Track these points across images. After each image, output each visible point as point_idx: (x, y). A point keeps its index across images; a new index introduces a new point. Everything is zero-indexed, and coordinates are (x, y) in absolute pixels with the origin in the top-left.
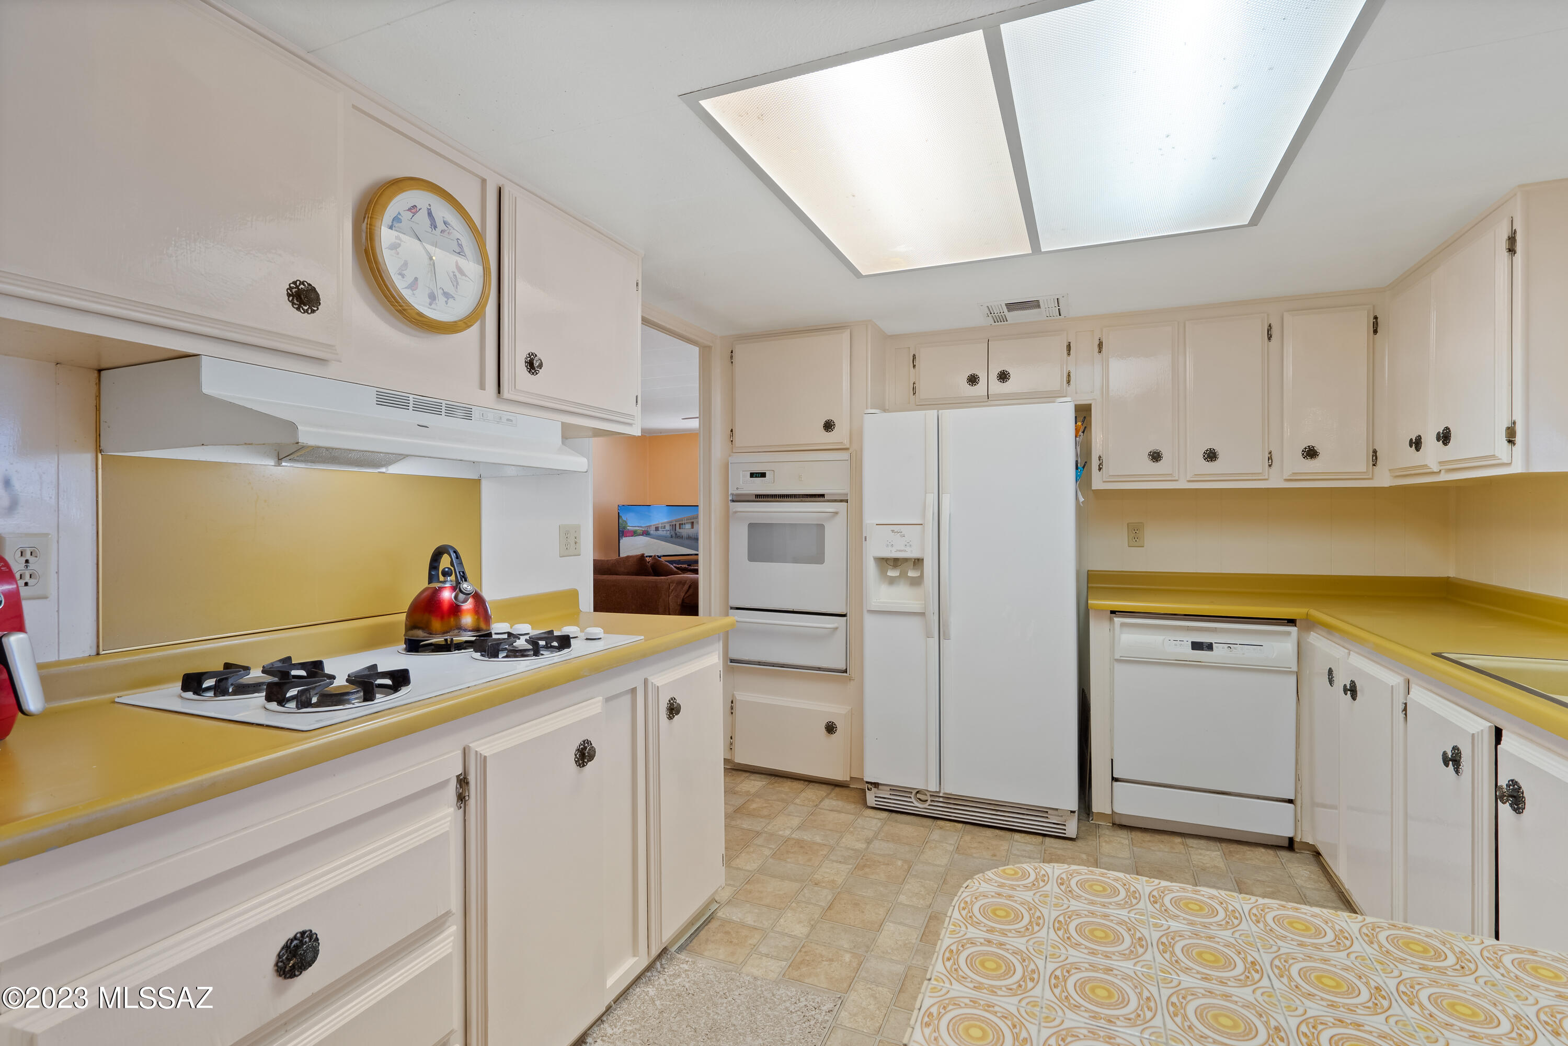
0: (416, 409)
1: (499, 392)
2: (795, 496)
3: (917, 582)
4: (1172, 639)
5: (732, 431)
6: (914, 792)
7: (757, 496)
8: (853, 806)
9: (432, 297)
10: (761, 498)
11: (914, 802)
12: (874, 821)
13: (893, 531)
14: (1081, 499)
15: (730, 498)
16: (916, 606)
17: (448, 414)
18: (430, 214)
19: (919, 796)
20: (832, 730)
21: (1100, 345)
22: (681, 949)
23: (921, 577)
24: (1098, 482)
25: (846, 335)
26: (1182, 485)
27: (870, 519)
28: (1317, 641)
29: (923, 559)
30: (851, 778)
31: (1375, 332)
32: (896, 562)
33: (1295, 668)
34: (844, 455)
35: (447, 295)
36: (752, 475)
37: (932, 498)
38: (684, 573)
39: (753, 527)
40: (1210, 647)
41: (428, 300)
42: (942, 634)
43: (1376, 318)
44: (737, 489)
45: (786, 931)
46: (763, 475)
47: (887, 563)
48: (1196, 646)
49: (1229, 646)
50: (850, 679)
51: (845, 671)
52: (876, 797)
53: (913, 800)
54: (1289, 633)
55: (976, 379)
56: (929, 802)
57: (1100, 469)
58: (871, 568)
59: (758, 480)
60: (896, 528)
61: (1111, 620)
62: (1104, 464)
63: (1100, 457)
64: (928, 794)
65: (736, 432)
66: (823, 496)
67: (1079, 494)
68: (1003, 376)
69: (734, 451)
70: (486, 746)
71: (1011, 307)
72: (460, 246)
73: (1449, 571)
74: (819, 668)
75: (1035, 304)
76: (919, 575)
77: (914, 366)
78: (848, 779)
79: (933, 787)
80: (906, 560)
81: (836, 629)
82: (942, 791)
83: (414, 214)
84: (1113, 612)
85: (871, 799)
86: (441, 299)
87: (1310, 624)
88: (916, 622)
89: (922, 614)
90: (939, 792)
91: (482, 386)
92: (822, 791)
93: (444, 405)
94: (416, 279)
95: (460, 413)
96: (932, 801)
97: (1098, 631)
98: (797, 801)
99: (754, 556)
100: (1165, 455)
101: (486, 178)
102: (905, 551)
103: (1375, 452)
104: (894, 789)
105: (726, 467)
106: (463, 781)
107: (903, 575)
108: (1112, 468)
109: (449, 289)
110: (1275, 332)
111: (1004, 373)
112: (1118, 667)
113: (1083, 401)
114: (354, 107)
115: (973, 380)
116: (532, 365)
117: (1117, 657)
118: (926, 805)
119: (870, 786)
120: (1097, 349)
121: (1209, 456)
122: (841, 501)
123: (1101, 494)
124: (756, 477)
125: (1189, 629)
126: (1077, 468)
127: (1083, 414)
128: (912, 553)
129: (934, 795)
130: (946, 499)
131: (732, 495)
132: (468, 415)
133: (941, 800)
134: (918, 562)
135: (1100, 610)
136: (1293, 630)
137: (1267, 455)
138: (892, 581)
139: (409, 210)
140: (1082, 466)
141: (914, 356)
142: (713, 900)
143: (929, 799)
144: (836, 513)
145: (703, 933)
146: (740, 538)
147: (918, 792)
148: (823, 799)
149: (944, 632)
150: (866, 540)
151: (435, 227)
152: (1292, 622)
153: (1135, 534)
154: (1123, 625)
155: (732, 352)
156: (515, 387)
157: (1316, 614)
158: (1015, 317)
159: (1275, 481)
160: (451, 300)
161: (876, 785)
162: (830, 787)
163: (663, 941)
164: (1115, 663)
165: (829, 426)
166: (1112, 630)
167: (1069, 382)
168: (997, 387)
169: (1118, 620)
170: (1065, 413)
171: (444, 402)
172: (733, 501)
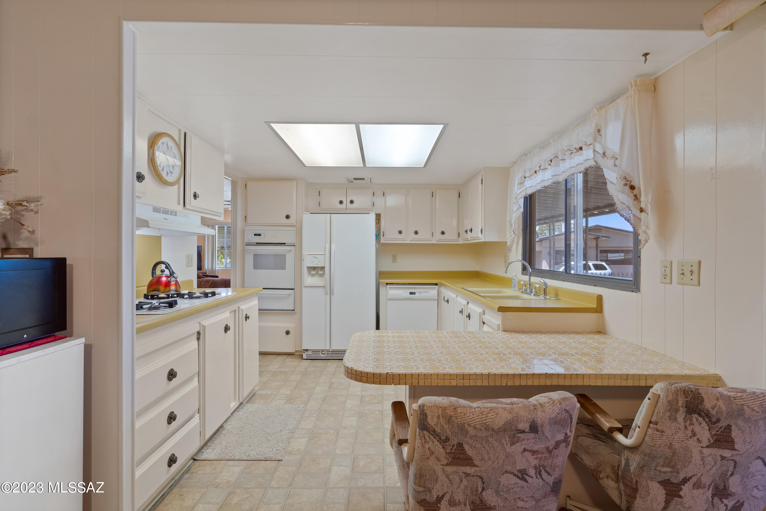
0: (163, 213)
1: (184, 206)
2: (273, 243)
3: (322, 275)
4: (404, 291)
5: (246, 217)
6: (321, 351)
7: (257, 243)
8: (298, 360)
9: (167, 173)
10: (258, 244)
11: (321, 355)
12: (307, 363)
13: (314, 257)
14: (377, 246)
15: (245, 244)
16: (322, 284)
17: (171, 214)
18: (167, 144)
19: (322, 352)
20: (288, 333)
21: (384, 194)
22: (246, 403)
23: (324, 273)
24: (383, 241)
25: (295, 183)
26: (408, 242)
27: (305, 252)
28: (443, 289)
29: (325, 267)
30: (296, 351)
31: (459, 197)
32: (314, 268)
33: (437, 299)
34: (294, 228)
35: (171, 172)
36: (255, 235)
37: (328, 245)
38: (207, 277)
39: (255, 256)
40: (415, 293)
41: (166, 175)
42: (331, 293)
43: (459, 193)
44: (248, 240)
45: (283, 393)
46: (260, 235)
47: (311, 269)
48: (411, 293)
49: (420, 293)
50: (296, 313)
51: (294, 310)
52: (306, 355)
53: (320, 354)
54: (436, 288)
55: (342, 202)
56: (326, 354)
57: (383, 236)
58: (305, 271)
59: (258, 237)
60: (315, 256)
61: (386, 286)
62: (385, 234)
63: (383, 232)
64: (326, 351)
65: (248, 217)
66: (285, 244)
67: (377, 244)
68: (352, 202)
69: (247, 225)
70: (205, 323)
71: (355, 179)
72: (175, 154)
73: (478, 269)
74: (283, 310)
75: (364, 179)
76: (323, 273)
77: (319, 195)
78: (295, 351)
79: (328, 348)
80: (318, 267)
81: (290, 294)
82: (331, 349)
83: (163, 145)
84: (387, 284)
85: (305, 356)
86: (169, 174)
87: (442, 285)
88: (322, 290)
89: (324, 287)
90: (330, 350)
91: (179, 204)
92: (285, 357)
93: (170, 211)
94: (163, 167)
95: (173, 214)
96: (327, 353)
97: (382, 290)
98: (275, 361)
99: (256, 267)
100: (403, 232)
101: (181, 129)
102: (318, 264)
103: (459, 233)
104: (314, 351)
105: (243, 231)
106: (199, 333)
107: (317, 273)
108: (387, 236)
109: (172, 170)
110: (434, 195)
111: (352, 201)
112: (388, 302)
113: (378, 212)
114: (149, 110)
115: (341, 202)
116: (195, 196)
117: (388, 298)
118: (325, 355)
119: (304, 351)
120: (383, 195)
121: (416, 233)
122: (292, 246)
123: (384, 244)
124: (257, 236)
125: (409, 288)
126: (376, 236)
127: (378, 217)
128: (321, 265)
129: (328, 351)
130: (333, 246)
131: (246, 242)
132: (176, 215)
133: (330, 352)
134: (323, 268)
135: (383, 283)
136: (437, 287)
137: (432, 233)
138: (313, 275)
139: (162, 144)
140: (378, 236)
141: (319, 191)
142: (253, 390)
143: (326, 353)
144: (291, 250)
145: (253, 398)
146: (250, 260)
147: (322, 351)
148: (286, 359)
149: (332, 293)
150: (303, 260)
151: (168, 149)
152: (436, 284)
153: (394, 258)
154: (390, 288)
155: (246, 184)
156: (190, 204)
157: (443, 282)
158: (355, 182)
159: (434, 242)
160: (172, 174)
161: (307, 350)
162: (287, 355)
163: (244, 397)
164: (388, 301)
165: (288, 217)
166: (386, 290)
167: (373, 205)
168: (349, 205)
169: (388, 286)
170: (372, 218)
171: (170, 210)
172: (246, 245)
